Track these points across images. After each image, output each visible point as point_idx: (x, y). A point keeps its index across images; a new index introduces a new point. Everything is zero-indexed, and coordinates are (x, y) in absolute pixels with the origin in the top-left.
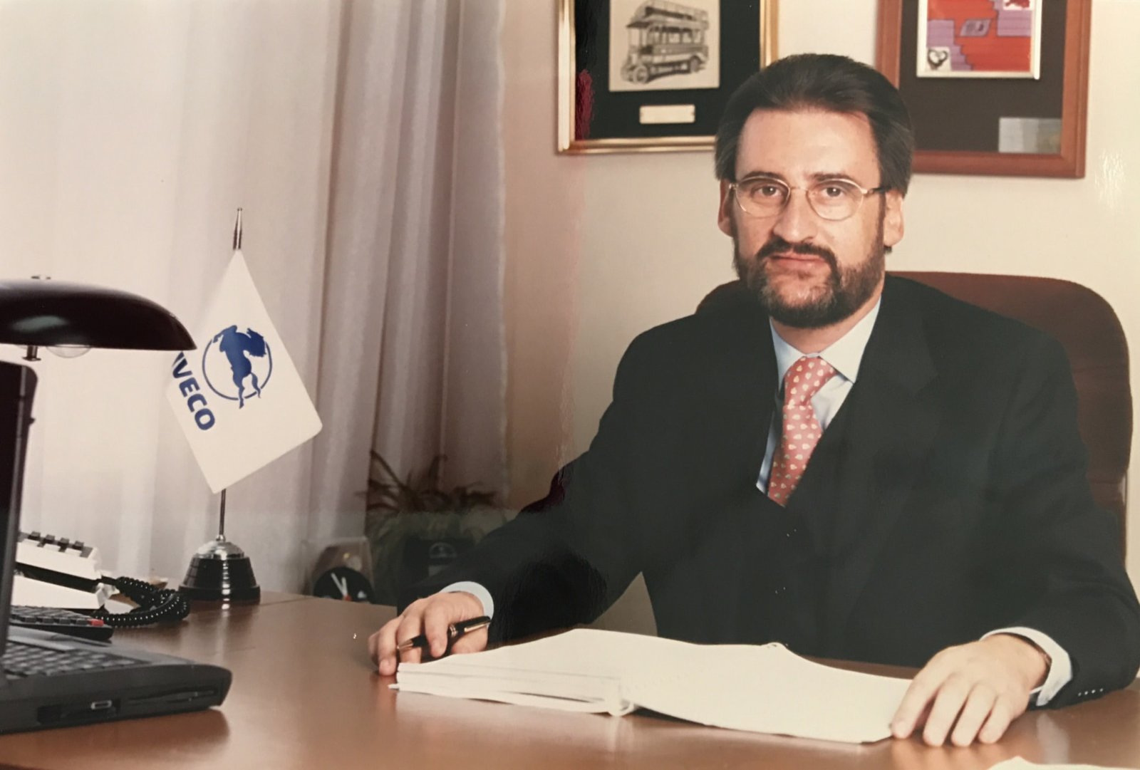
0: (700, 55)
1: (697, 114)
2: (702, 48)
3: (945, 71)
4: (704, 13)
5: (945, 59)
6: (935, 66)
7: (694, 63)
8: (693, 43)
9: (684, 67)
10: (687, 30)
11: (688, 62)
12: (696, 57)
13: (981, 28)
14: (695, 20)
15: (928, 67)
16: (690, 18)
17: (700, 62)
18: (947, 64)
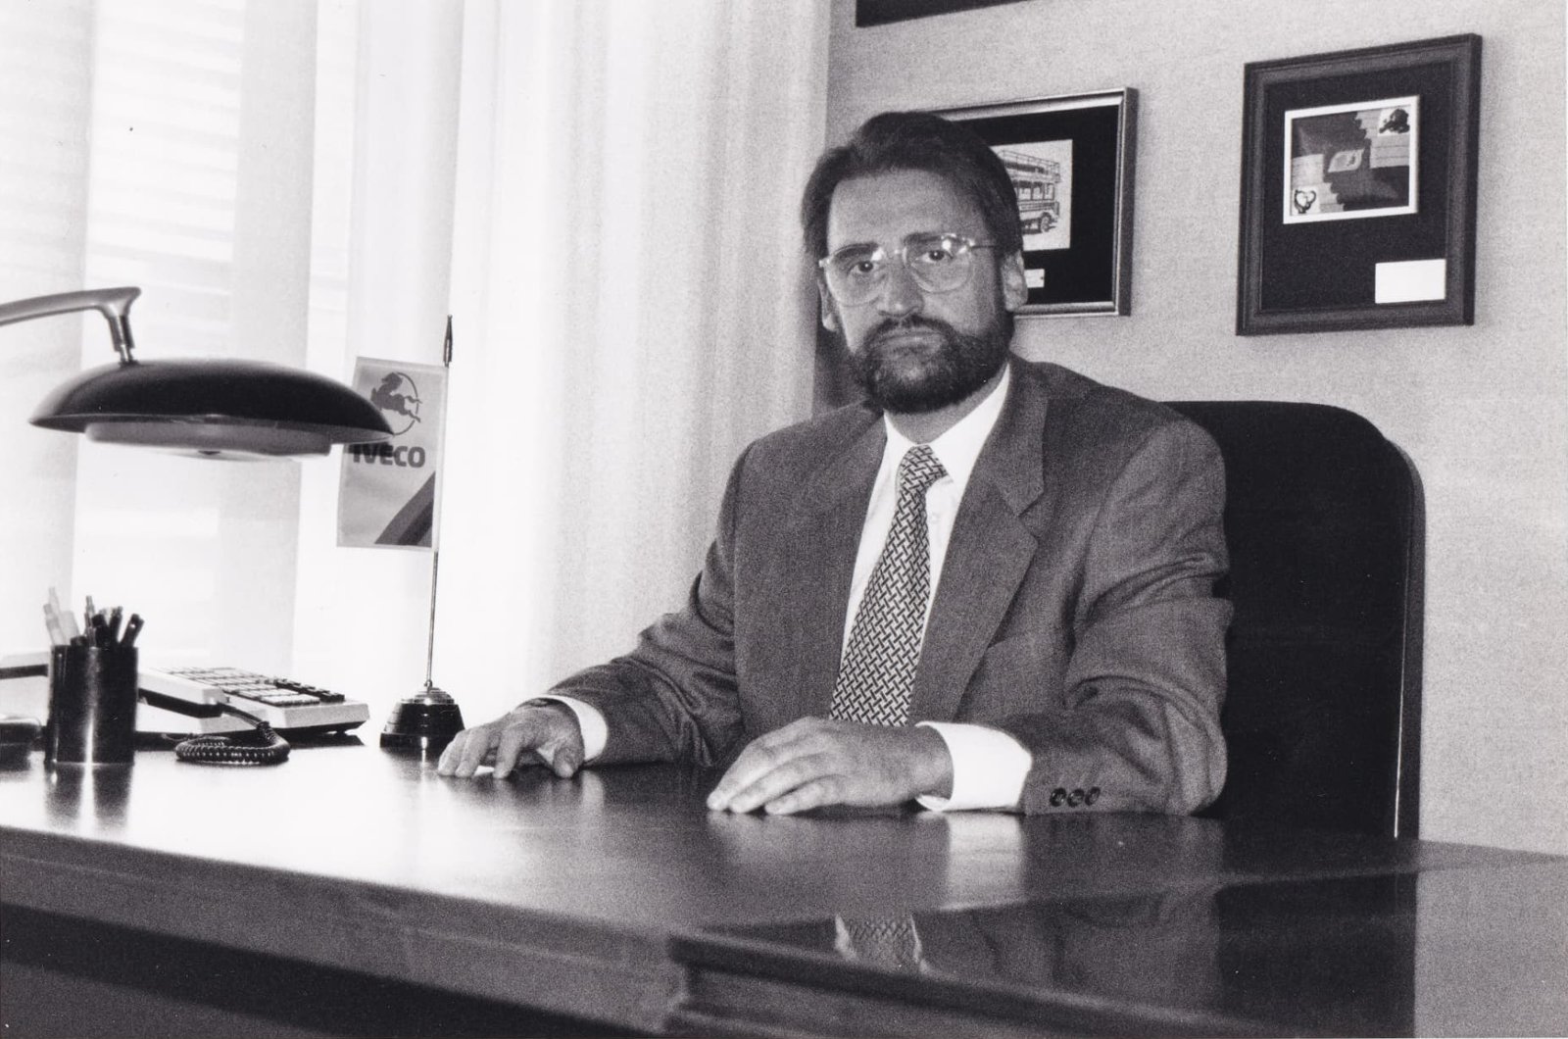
0: (1051, 212)
1: (1046, 278)
2: (1053, 205)
3: (1314, 216)
4: (1056, 164)
5: (1314, 200)
6: (1304, 210)
7: (1045, 220)
8: (1043, 199)
9: (1034, 226)
10: (1039, 185)
11: (1039, 220)
12: (1046, 214)
13: (1353, 160)
14: (1047, 173)
15: (1295, 211)
16: (1041, 170)
17: (1051, 220)
18: (1315, 206)
